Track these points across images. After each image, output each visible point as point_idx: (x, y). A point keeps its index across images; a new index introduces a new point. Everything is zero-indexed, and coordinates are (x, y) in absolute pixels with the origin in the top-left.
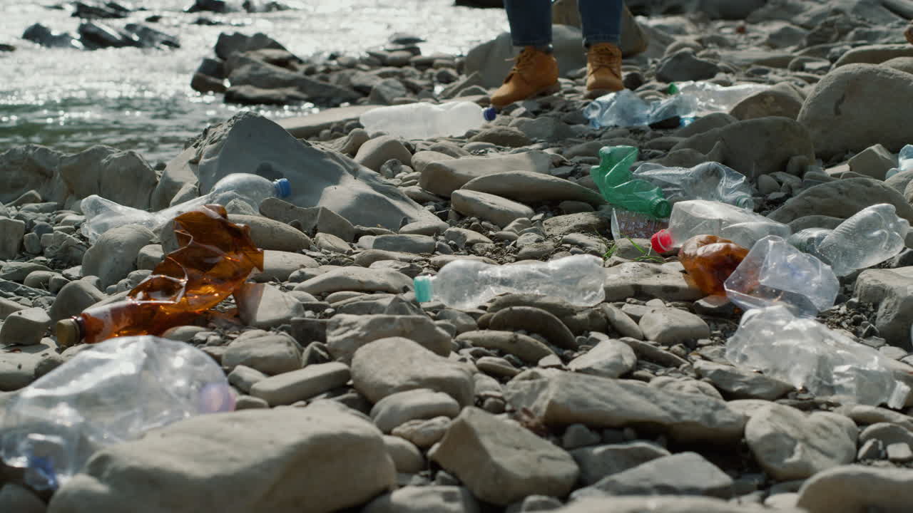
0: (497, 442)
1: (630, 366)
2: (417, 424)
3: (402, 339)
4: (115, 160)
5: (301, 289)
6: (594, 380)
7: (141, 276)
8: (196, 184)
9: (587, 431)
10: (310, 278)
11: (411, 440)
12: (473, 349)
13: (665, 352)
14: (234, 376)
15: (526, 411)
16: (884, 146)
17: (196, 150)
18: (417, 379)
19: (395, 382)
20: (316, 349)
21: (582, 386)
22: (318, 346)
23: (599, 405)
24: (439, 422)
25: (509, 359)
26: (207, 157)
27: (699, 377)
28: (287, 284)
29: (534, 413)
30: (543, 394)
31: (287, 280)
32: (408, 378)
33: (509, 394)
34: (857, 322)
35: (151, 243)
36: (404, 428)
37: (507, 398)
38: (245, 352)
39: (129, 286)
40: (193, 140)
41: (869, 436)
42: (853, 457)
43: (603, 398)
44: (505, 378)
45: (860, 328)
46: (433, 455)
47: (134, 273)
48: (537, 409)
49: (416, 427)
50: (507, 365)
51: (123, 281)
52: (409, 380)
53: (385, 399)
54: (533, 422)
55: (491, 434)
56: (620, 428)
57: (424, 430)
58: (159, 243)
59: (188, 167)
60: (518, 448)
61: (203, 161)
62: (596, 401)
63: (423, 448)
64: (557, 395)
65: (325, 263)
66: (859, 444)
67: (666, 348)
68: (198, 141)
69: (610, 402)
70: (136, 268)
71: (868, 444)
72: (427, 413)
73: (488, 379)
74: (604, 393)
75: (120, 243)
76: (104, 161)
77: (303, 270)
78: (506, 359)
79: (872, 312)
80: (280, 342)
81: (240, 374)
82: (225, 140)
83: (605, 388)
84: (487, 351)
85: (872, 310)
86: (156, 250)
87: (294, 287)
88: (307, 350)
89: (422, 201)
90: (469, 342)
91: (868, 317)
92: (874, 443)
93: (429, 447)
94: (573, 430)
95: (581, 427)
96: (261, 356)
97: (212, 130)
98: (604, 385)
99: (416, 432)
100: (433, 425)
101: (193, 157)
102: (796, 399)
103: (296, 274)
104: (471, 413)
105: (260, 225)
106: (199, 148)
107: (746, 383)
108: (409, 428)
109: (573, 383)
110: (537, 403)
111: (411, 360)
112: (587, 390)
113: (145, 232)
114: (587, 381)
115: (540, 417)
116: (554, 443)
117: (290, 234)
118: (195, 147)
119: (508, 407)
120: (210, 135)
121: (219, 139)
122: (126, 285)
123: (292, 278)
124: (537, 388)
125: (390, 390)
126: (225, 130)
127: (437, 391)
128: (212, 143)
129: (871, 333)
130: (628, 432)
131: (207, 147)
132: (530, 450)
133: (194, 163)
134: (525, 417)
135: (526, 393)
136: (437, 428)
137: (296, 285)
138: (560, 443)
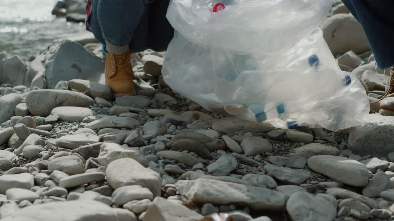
0: (170, 214)
1: (235, 167)
2: (135, 203)
3: (130, 159)
4: (9, 60)
5: (88, 127)
6: (215, 182)
7: (16, 119)
8: (44, 73)
9: (212, 206)
10: (93, 121)
11: (131, 211)
12: (163, 160)
13: (251, 160)
14: (53, 175)
15: (185, 196)
16: (354, 51)
17: (44, 56)
18: (135, 180)
19: (125, 181)
20: (92, 161)
21: (209, 185)
22: (92, 159)
23: (217, 195)
24: (145, 202)
25: (180, 166)
26: (49, 60)
27: (266, 173)
28: (82, 124)
29: (188, 197)
30: (192, 188)
31: (81, 122)
32: (131, 179)
33: (178, 186)
34: (339, 143)
35: (22, 102)
36: (129, 204)
37: (177, 188)
38: (58, 164)
39: (11, 124)
40: (44, 51)
41: (343, 205)
42: (335, 216)
43: (219, 191)
44: (177, 175)
45: (340, 145)
46: (142, 218)
47: (13, 118)
48: (189, 195)
49: (134, 204)
50: (178, 169)
51: (8, 121)
52: (131, 180)
53: (119, 189)
54: (188, 202)
55: (168, 210)
56: (228, 205)
57: (138, 206)
58: (25, 102)
59: (41, 64)
60: (180, 217)
61: (47, 62)
62: (216, 193)
63: (137, 214)
64: (198, 190)
65: (100, 113)
66: (338, 209)
67: (252, 157)
68: (45, 52)
69: (223, 193)
70: (15, 115)
71: (342, 209)
72: (139, 198)
73: (169, 177)
74: (220, 189)
75: (7, 103)
76: (4, 60)
77: (89, 117)
78: (178, 165)
79: (346, 138)
80: (74, 159)
81: (55, 175)
82: (56, 53)
83: (220, 186)
84: (170, 161)
85: (346, 136)
86: (24, 106)
87: (84, 126)
88: (87, 162)
89: (146, 80)
90: (161, 157)
91: (344, 140)
92: (345, 208)
93: (140, 214)
94: (206, 206)
95: (210, 205)
96: (66, 166)
97: (51, 47)
98: (220, 184)
99: (134, 207)
100: (141, 203)
101: (43, 59)
102: (310, 183)
103: (86, 119)
104: (159, 200)
105: (70, 94)
106: (45, 55)
107: (288, 176)
108: (131, 205)
109: (206, 184)
110: (190, 192)
111: (133, 169)
112: (212, 187)
113: (19, 97)
114: (212, 183)
115: (191, 199)
116: (197, 212)
117: (84, 99)
118: (44, 54)
119: (177, 193)
120: (50, 49)
121: (54, 52)
122: (10, 123)
123: (84, 120)
124: (190, 184)
125: (122, 184)
126: (57, 48)
127: (144, 187)
128: (51, 53)
129: (346, 148)
130: (232, 207)
131: (49, 55)
132: (186, 217)
133: (43, 62)
134: (184, 199)
135: (185, 186)
136: (144, 205)
137: (86, 124)
138: (200, 212)
